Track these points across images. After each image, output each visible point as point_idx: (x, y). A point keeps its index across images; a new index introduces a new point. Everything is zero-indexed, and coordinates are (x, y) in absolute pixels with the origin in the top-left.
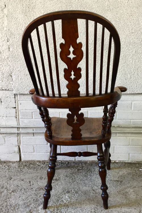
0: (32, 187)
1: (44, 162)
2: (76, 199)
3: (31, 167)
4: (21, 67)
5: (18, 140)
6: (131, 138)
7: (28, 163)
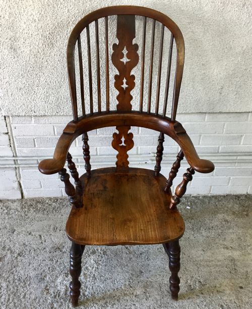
0: (44, 246)
1: (56, 199)
4: (11, 78)
5: (16, 175)
7: (33, 200)
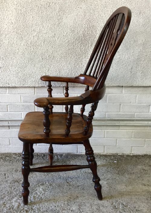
0: (7, 179)
1: (19, 154)
2: (50, 191)
3: (7, 160)
6: (106, 130)
7: (4, 155)
